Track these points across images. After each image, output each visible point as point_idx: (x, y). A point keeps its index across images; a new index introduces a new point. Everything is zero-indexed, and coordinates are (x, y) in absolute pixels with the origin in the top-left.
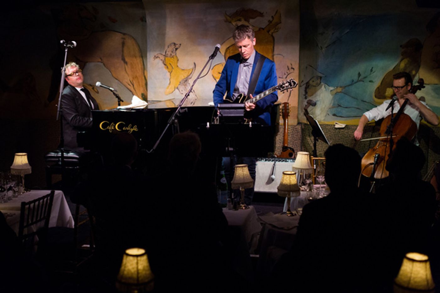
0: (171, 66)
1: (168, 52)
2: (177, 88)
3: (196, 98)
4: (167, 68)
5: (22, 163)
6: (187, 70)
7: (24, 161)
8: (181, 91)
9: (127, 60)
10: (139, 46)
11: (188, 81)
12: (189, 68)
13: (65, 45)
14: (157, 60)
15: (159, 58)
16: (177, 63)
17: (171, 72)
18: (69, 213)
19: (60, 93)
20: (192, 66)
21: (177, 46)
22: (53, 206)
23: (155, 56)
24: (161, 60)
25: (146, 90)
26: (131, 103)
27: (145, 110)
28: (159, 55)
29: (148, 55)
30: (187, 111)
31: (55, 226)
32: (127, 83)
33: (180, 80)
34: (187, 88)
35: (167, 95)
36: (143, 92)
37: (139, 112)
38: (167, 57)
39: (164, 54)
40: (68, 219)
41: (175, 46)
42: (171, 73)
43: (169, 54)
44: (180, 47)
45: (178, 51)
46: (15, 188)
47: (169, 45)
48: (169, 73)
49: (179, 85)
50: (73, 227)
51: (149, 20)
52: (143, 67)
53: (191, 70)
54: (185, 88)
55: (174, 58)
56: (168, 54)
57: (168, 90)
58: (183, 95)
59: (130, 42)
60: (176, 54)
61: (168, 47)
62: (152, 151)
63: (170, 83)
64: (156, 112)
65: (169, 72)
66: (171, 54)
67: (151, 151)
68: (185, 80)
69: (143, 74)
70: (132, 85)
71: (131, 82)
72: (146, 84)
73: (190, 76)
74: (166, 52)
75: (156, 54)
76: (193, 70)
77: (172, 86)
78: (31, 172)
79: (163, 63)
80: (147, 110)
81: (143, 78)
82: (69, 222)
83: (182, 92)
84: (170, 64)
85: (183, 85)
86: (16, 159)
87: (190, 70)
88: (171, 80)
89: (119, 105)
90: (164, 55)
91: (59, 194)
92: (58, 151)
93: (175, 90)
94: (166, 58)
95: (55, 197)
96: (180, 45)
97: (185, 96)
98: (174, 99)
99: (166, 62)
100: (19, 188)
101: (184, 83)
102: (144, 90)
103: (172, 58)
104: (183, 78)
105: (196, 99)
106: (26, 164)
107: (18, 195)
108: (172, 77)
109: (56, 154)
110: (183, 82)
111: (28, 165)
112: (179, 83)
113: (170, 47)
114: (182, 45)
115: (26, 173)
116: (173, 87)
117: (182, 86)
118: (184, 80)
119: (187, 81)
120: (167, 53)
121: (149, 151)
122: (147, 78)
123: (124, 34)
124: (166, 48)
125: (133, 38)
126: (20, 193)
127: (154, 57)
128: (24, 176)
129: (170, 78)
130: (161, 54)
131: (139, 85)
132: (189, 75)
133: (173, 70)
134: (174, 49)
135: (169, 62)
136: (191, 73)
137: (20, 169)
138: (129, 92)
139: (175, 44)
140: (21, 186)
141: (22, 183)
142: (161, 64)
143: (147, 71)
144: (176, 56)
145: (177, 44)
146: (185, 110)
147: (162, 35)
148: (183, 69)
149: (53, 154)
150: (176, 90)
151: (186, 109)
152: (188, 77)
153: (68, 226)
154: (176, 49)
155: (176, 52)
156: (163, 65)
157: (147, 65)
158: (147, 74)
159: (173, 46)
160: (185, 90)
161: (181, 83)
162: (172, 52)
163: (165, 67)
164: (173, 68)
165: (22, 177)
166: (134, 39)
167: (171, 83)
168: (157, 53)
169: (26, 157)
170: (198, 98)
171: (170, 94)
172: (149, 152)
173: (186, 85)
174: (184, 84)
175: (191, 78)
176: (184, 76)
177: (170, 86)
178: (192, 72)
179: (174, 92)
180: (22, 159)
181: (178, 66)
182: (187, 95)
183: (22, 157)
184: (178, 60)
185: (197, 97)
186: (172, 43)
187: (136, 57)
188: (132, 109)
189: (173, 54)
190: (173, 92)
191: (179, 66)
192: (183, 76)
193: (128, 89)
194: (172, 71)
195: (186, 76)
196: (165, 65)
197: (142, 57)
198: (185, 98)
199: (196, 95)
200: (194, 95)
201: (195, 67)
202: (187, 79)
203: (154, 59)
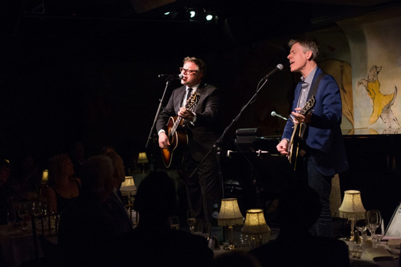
0: (374, 92)
1: (371, 76)
2: (380, 116)
3: (399, 127)
4: (370, 94)
6: (388, 95)
8: (384, 119)
9: (345, 88)
11: (390, 108)
12: (391, 93)
14: (361, 86)
15: (363, 84)
16: (379, 88)
17: (373, 98)
20: (394, 90)
23: (359, 82)
24: (365, 86)
28: (362, 80)
32: (346, 112)
33: (383, 107)
34: (389, 116)
35: (371, 124)
38: (370, 82)
39: (367, 79)
41: (377, 70)
42: (373, 100)
44: (381, 70)
45: (379, 75)
48: (372, 100)
49: (382, 112)
53: (393, 95)
54: (388, 116)
55: (376, 83)
56: (370, 79)
57: (372, 119)
58: (386, 124)
60: (377, 79)
61: (370, 71)
63: (373, 110)
66: (373, 79)
68: (387, 106)
71: (350, 112)
73: (392, 102)
74: (368, 77)
75: (359, 79)
76: (394, 94)
77: (375, 114)
79: (366, 89)
83: (384, 121)
84: (373, 90)
85: (386, 113)
87: (391, 95)
88: (374, 107)
90: (367, 81)
93: (378, 118)
94: (369, 84)
96: (381, 67)
99: (369, 88)
103: (375, 83)
104: (385, 104)
105: (399, 129)
110: (386, 109)
113: (372, 71)
114: (382, 67)
116: (377, 115)
123: (342, 62)
124: (368, 72)
129: (373, 105)
130: (365, 80)
132: (391, 100)
134: (376, 73)
135: (371, 88)
136: (393, 99)
139: (376, 67)
142: (364, 91)
144: (378, 81)
145: (378, 67)
147: (364, 58)
148: (385, 94)
150: (380, 119)
152: (390, 104)
154: (378, 73)
155: (377, 76)
156: (366, 92)
160: (387, 118)
161: (384, 110)
162: (374, 76)
163: (368, 93)
164: (375, 94)
167: (375, 111)
171: (374, 123)
173: (388, 113)
174: (387, 111)
175: (393, 104)
177: (374, 115)
179: (378, 121)
181: (380, 92)
184: (380, 85)
186: (374, 67)
189: (375, 79)
190: (376, 121)
192: (384, 103)
194: (375, 98)
195: (388, 102)
196: (368, 91)
199: (399, 124)
200: (397, 124)
201: (396, 92)
202: (389, 105)
203: (358, 85)
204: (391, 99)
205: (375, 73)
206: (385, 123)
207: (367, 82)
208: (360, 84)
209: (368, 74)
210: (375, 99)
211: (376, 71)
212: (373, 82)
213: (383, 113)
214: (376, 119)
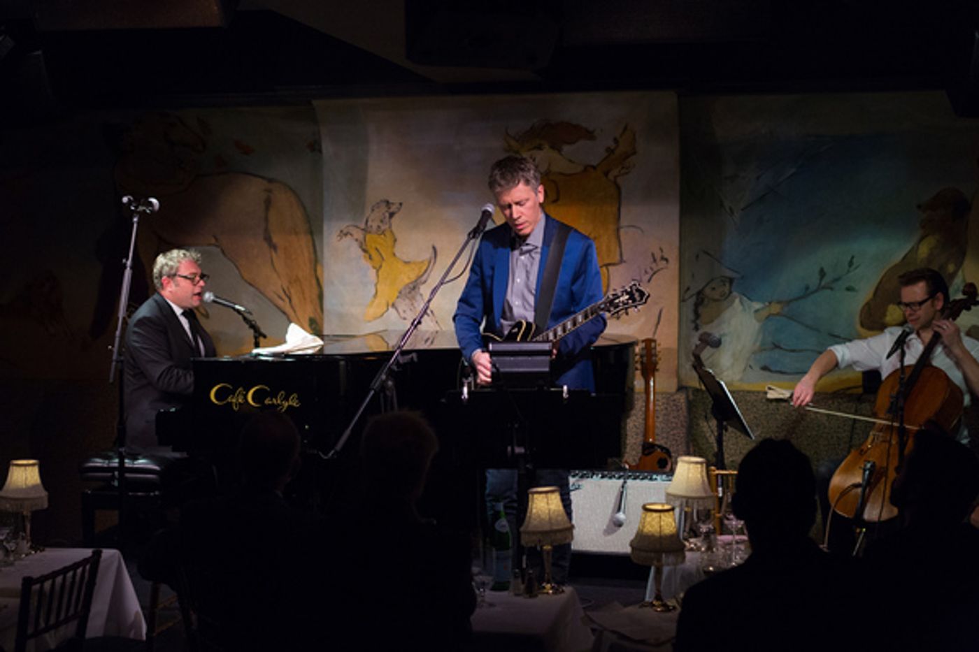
0: (380, 254)
1: (373, 221)
2: (393, 305)
3: (438, 329)
4: (370, 258)
5: (26, 484)
6: (415, 263)
7: (32, 477)
8: (400, 311)
9: (275, 240)
10: (304, 208)
11: (419, 288)
12: (420, 260)
13: (133, 208)
14: (347, 240)
15: (351, 235)
16: (393, 246)
17: (378, 266)
18: (134, 605)
19: (118, 318)
20: (428, 254)
21: (393, 209)
22: (96, 587)
23: (341, 231)
24: (357, 240)
25: (319, 310)
26: (284, 341)
27: (316, 357)
28: (351, 228)
29: (325, 228)
30: (415, 359)
31: (100, 634)
32: (275, 293)
33: (400, 286)
34: (416, 305)
35: (369, 321)
36: (312, 315)
37: (302, 361)
38: (370, 232)
39: (363, 226)
40: (132, 618)
41: (389, 208)
42: (378, 271)
43: (375, 225)
44: (399, 209)
45: (395, 220)
46: (8, 542)
47: (373, 207)
48: (375, 271)
49: (398, 297)
50: (144, 638)
51: (327, 147)
52: (313, 256)
53: (426, 263)
54: (412, 304)
55: (385, 235)
56: (371, 226)
57: (372, 311)
58: (405, 321)
59: (283, 200)
60: (390, 227)
61: (373, 210)
62: (333, 455)
63: (376, 293)
64: (342, 363)
65: (374, 267)
66: (379, 227)
67: (330, 454)
68: (411, 286)
69: (313, 272)
70: (287, 300)
71: (285, 292)
72: (321, 297)
73: (424, 278)
74: (367, 221)
75: (343, 225)
76: (430, 262)
77: (382, 300)
78: (46, 505)
79: (361, 247)
80: (321, 357)
81: (314, 282)
82: (135, 625)
83: (403, 315)
84: (377, 249)
85: (408, 298)
86: (13, 472)
87: (422, 262)
88: (378, 286)
89: (257, 345)
90: (363, 230)
91: (113, 556)
92: (111, 454)
93: (388, 309)
94: (368, 237)
95: (102, 565)
96: (401, 204)
97: (412, 324)
98: (386, 331)
99: (366, 246)
100: (17, 544)
101: (410, 293)
102: (316, 310)
103: (382, 236)
104: (407, 281)
105: (437, 332)
106: (34, 487)
107: (15, 560)
108: (380, 276)
109: (107, 461)
110: (408, 290)
111: (41, 488)
112: (397, 294)
113: (376, 210)
114: (403, 206)
115: (34, 509)
116: (384, 302)
117: (404, 300)
118: (410, 288)
119: (417, 290)
120: (369, 223)
121: (326, 455)
122: (321, 280)
123: (270, 181)
124: (368, 212)
125: (291, 189)
126: (21, 555)
127: (339, 232)
128: (29, 514)
129: (375, 281)
130: (357, 227)
131: (305, 299)
132: (421, 273)
133: (384, 265)
134: (387, 215)
135: (373, 245)
136: (426, 271)
137: (21, 499)
138: (281, 314)
139: (388, 202)
140: (23, 538)
141: (25, 531)
142: (356, 250)
143: (322, 266)
144: (391, 232)
145: (393, 204)
146: (412, 358)
147: (358, 182)
148: (407, 260)
149: (99, 462)
150: (391, 310)
151: (414, 355)
152: (419, 281)
153: (132, 635)
154: (392, 215)
155: (389, 221)
156: (360, 252)
157: (322, 252)
158: (322, 272)
159: (384, 208)
160: (411, 310)
161: (403, 293)
162: (382, 221)
163: (365, 257)
164: (383, 259)
165: (27, 517)
166: (294, 192)
167: (379, 293)
168: (347, 224)
169: (36, 469)
170: (441, 329)
171: (375, 318)
172: (326, 458)
173: (413, 298)
174: (409, 296)
175: (425, 282)
176: (409, 278)
177: (377, 301)
178: (429, 266)
179: (385, 315)
180: (26, 474)
181: (394, 255)
182: (416, 322)
183: (25, 469)
184: (395, 240)
185: (439, 325)
186: (381, 201)
187: (296, 233)
188: (287, 355)
189: (383, 228)
190: (382, 315)
191: (397, 254)
192: (407, 276)
193: (279, 308)
194: (381, 267)
195: (413, 277)
196: (365, 251)
197: (311, 233)
198: (412, 328)
199: (437, 322)
200: (432, 321)
201: (435, 257)
202: (415, 284)
203: (339, 238)
204: (420, 271)
205: (383, 214)
206: (405, 319)
207: (363, 232)
208: (346, 235)
209: (367, 215)
210: (383, 268)
211: (387, 211)
212: (380, 233)
213: (399, 300)
214: (383, 311)
